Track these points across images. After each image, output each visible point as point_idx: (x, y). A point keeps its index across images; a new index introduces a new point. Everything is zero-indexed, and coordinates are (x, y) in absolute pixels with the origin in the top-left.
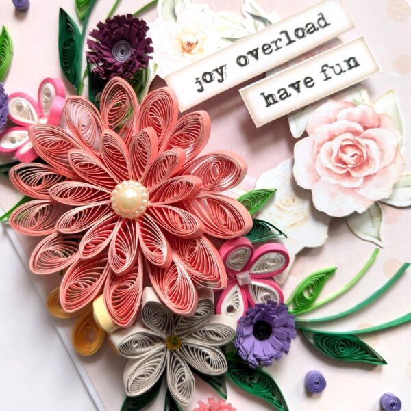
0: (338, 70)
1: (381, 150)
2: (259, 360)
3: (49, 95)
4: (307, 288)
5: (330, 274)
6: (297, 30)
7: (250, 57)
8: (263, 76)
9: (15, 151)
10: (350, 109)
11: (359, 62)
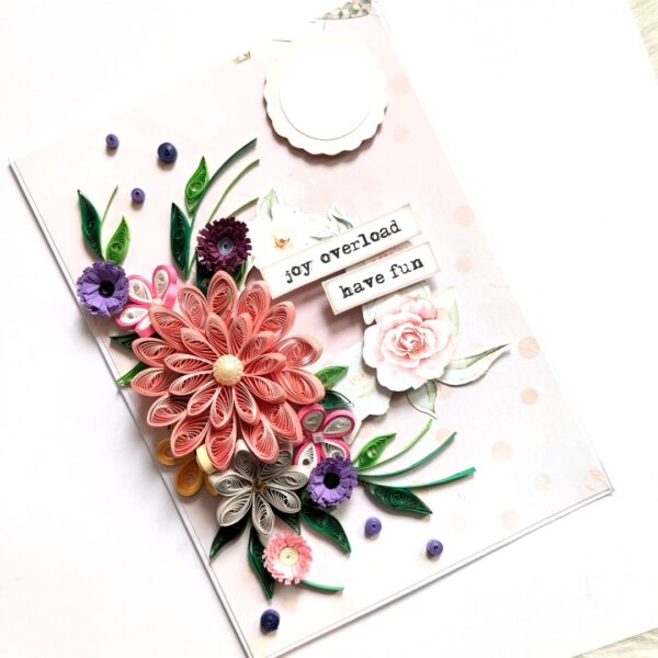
0: (405, 269)
1: (436, 338)
2: (326, 502)
3: (162, 279)
4: (371, 448)
5: (390, 437)
6: (372, 234)
7: (332, 256)
8: (343, 271)
9: (134, 326)
10: (413, 303)
11: (423, 263)
